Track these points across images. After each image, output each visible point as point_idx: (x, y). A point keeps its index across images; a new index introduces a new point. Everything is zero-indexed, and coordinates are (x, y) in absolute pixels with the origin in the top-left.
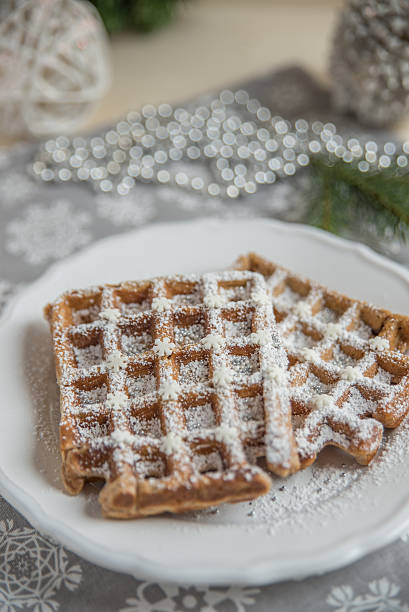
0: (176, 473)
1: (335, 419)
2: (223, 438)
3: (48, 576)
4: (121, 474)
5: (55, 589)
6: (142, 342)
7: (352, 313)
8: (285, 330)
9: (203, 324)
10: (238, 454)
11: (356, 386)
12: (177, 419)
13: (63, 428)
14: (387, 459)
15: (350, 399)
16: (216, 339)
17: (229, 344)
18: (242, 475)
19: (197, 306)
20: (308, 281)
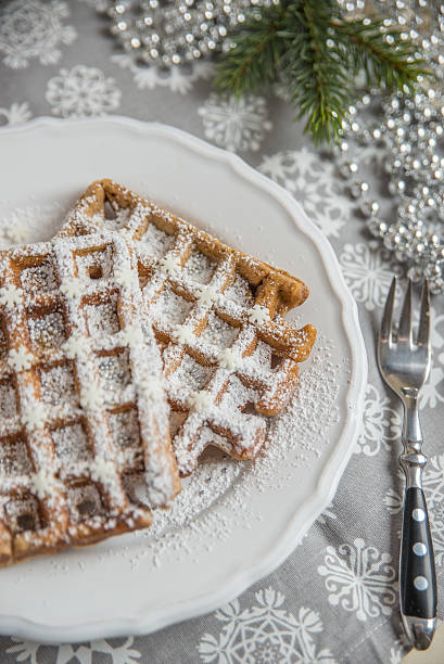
0: (53, 524)
1: (216, 423)
2: (99, 479)
7: (227, 266)
8: (153, 294)
9: (61, 313)
10: (117, 496)
11: (236, 374)
12: (45, 451)
14: (270, 455)
15: (230, 388)
16: (79, 346)
17: (95, 347)
18: (123, 521)
19: (52, 295)
20: (175, 220)
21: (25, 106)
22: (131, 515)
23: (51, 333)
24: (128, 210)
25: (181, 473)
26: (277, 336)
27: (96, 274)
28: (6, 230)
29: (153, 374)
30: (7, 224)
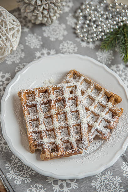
0: (60, 151)
1: (98, 130)
2: (71, 141)
3: (27, 171)
4: (46, 152)
5: (29, 175)
6: (47, 106)
8: (84, 98)
9: (63, 101)
10: (75, 145)
11: (104, 119)
12: (58, 134)
13: (29, 137)
14: (111, 139)
15: (102, 122)
16: (68, 109)
17: (71, 110)
18: (76, 151)
19: (62, 97)
20: (90, 80)
21: (54, 50)
22: (78, 150)
23: (61, 106)
24: (79, 77)
25: (90, 141)
26: (114, 110)
27: (71, 92)
28: (49, 80)
29: (84, 117)
30: (49, 79)
